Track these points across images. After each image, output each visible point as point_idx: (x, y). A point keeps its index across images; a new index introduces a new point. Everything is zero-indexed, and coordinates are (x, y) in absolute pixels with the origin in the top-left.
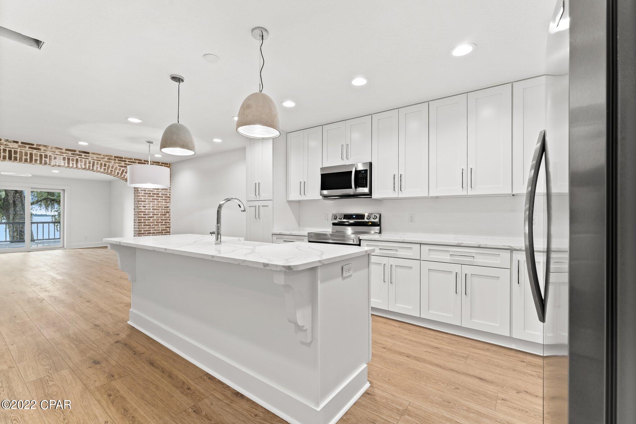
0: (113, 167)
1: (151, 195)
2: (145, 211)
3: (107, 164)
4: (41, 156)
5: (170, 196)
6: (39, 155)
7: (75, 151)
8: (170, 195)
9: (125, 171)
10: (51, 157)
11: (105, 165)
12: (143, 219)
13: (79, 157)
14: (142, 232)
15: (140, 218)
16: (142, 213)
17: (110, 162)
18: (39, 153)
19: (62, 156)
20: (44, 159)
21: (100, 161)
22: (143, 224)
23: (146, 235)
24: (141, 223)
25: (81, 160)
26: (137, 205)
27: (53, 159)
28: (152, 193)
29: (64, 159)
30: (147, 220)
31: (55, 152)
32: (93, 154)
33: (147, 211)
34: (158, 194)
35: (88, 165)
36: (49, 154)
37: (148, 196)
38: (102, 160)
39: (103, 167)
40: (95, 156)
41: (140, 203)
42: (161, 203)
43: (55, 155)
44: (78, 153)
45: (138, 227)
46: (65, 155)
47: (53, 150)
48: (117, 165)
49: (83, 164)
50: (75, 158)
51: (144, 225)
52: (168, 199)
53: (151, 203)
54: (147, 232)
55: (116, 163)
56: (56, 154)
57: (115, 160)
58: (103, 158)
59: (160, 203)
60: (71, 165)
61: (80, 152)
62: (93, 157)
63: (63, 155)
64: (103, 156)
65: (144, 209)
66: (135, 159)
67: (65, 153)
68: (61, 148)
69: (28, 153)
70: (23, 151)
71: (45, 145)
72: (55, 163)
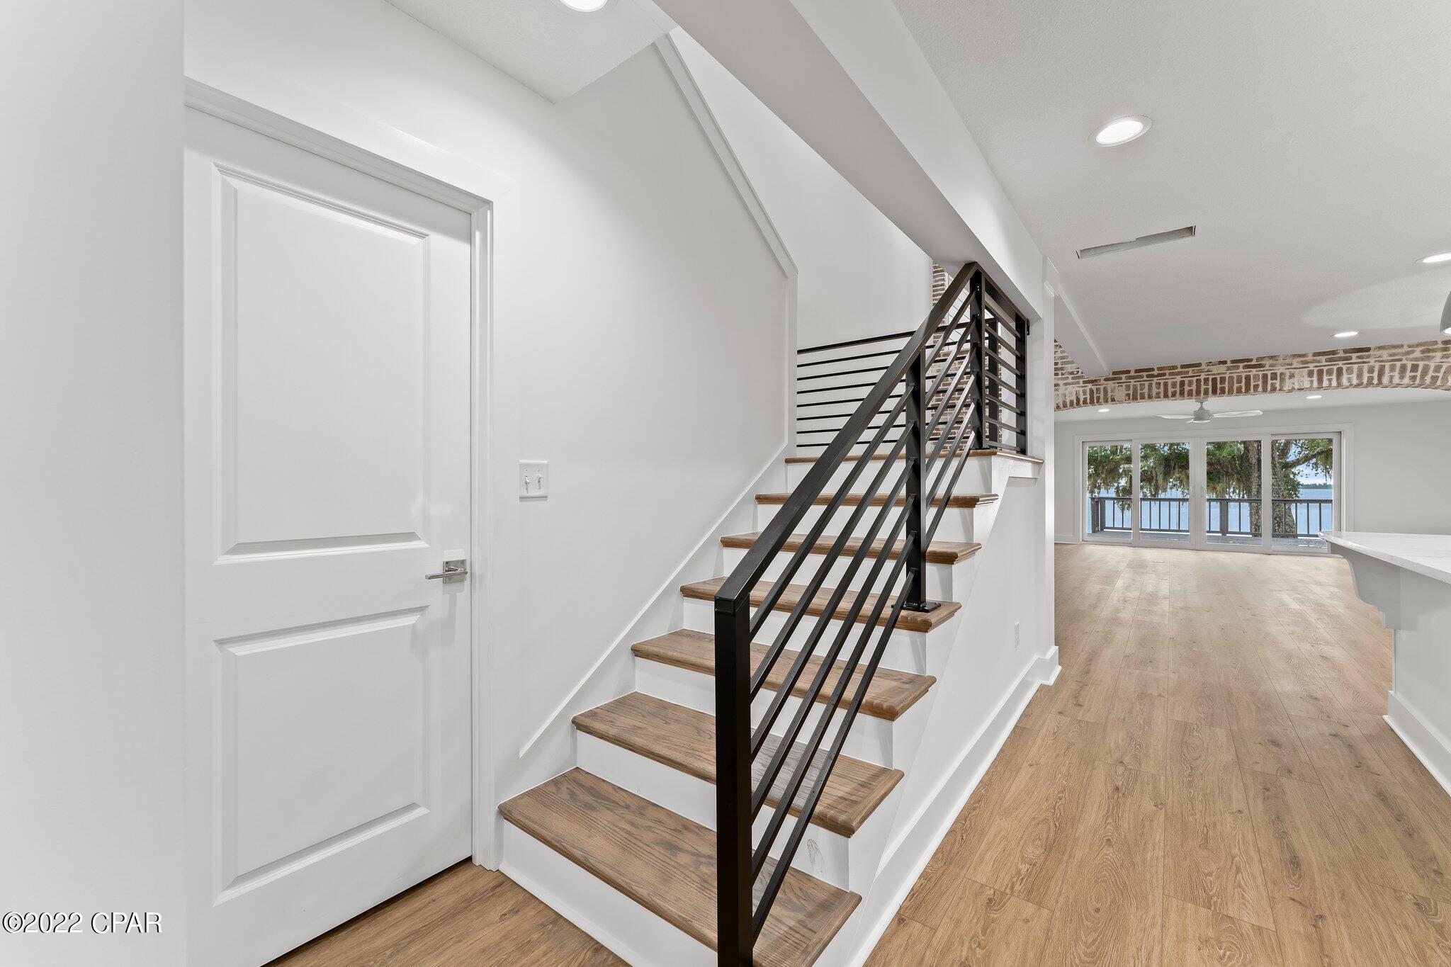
0: (1438, 368)
3: (1422, 363)
4: (1265, 377)
6: (1261, 377)
7: (1333, 352)
10: (1283, 376)
11: (1415, 368)
13: (1345, 364)
17: (1429, 358)
18: (1261, 373)
19: (1306, 369)
20: (1270, 382)
21: (1400, 360)
25: (1348, 369)
27: (1287, 378)
29: (1310, 374)
31: (1291, 364)
32: (1381, 348)
35: (1366, 376)
36: (1280, 370)
38: (1404, 358)
39: (1409, 374)
40: (1385, 352)
43: (1292, 370)
44: (1341, 354)
46: (1311, 366)
47: (1288, 361)
49: (1354, 376)
50: (1335, 367)
56: (1294, 368)
58: (1408, 353)
60: (1325, 383)
61: (1345, 351)
62: (1380, 357)
63: (1308, 367)
64: (1410, 346)
67: (1311, 362)
68: (1303, 353)
69: (1242, 377)
70: (1235, 375)
71: (1272, 356)
72: (1292, 385)
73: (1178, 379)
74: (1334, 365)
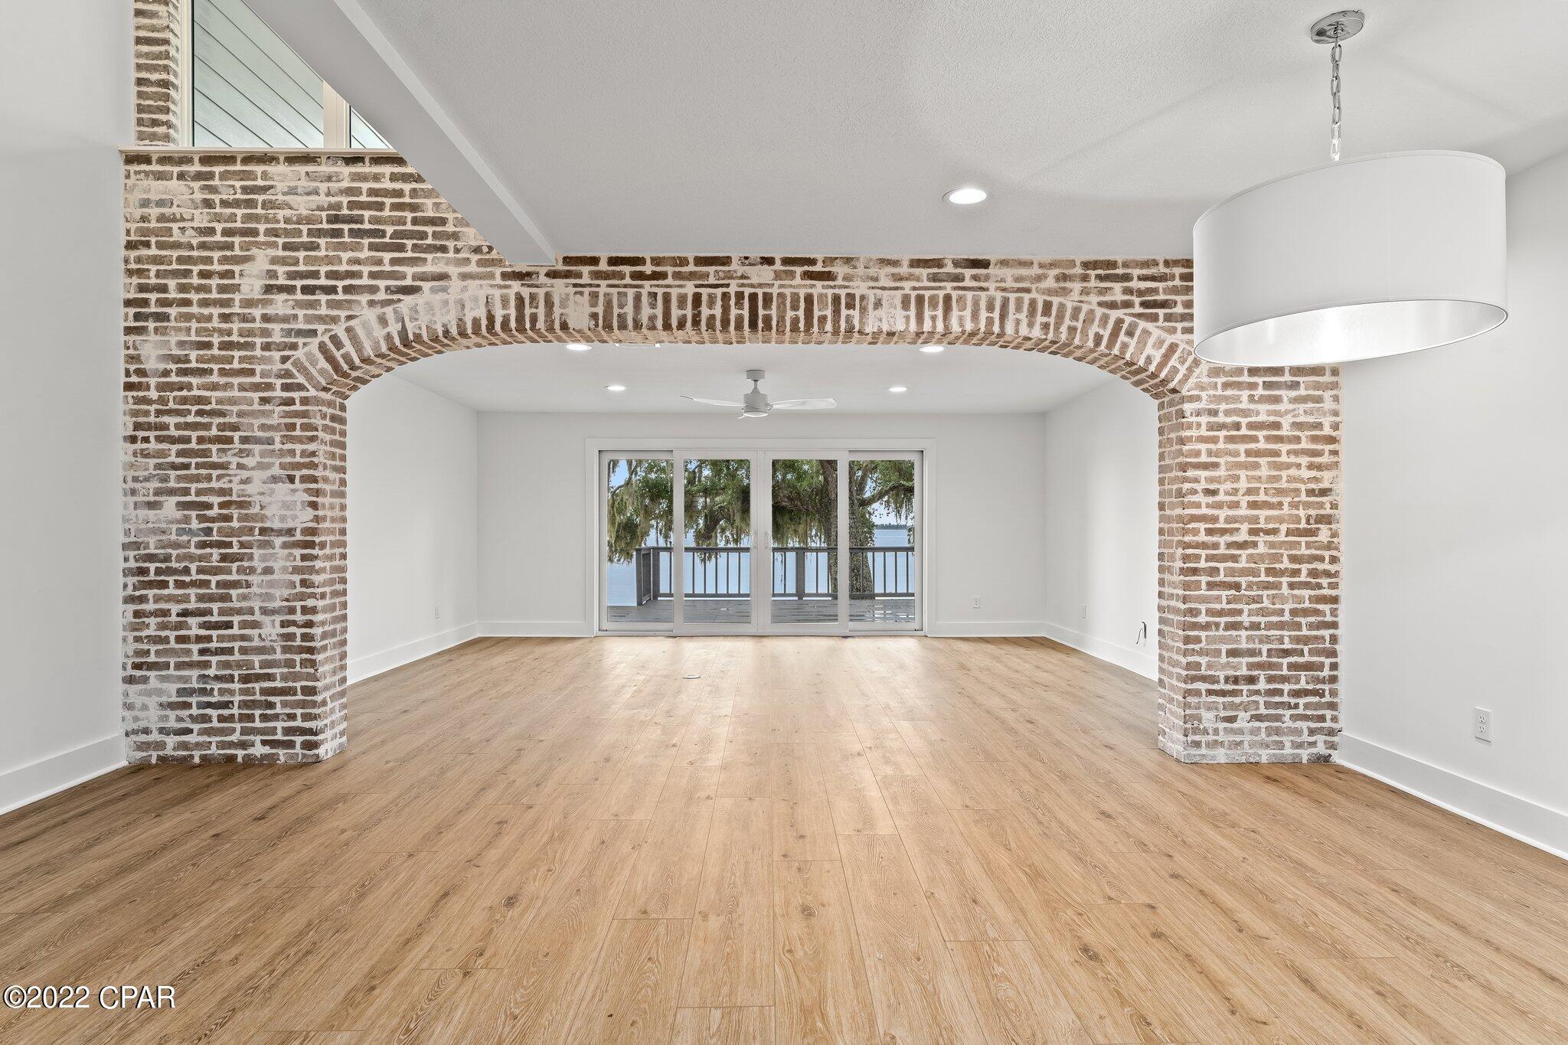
0: (1076, 311)
1: (1244, 431)
2: (1215, 512)
3: (1056, 301)
4: (836, 299)
5: (1334, 434)
6: (830, 300)
7: (938, 263)
8: (1336, 427)
9: (1125, 326)
10: (864, 303)
11: (1048, 306)
12: (1203, 553)
13: (955, 288)
14: (1203, 619)
15: (1190, 551)
16: (1202, 526)
17: (1065, 292)
18: (830, 292)
19: (899, 293)
20: (844, 312)
21: (1028, 291)
22: (1204, 579)
23: (1221, 632)
24: (1195, 571)
25: (960, 299)
26: (1175, 487)
27: (871, 307)
28: (1244, 421)
29: (905, 303)
30: (1224, 558)
31: (876, 279)
32: (1004, 263)
33: (1223, 514)
34: (1277, 426)
35: (984, 315)
36: (859, 288)
37: (1230, 439)
38: (1033, 287)
39: (1040, 319)
40: (1008, 273)
41: (1190, 473)
42: (1293, 472)
43: (879, 292)
44: (949, 268)
45: (1181, 592)
46: (907, 285)
47: (872, 272)
48: (1094, 299)
49: (968, 313)
50: (941, 294)
51: (1211, 586)
52: (1328, 448)
53: (1243, 474)
54: (1223, 620)
55: (1088, 294)
56: (882, 289)
57: (1085, 278)
58: (1039, 278)
59: (1284, 474)
60: (927, 326)
61: (956, 263)
62: (1002, 280)
63: (902, 288)
64: (1041, 266)
65: (1208, 506)
66: (1167, 263)
67: (907, 279)
68: (894, 257)
69: (799, 297)
70: (788, 292)
71: (848, 259)
72: (877, 323)
73: (690, 288)
74: (940, 288)
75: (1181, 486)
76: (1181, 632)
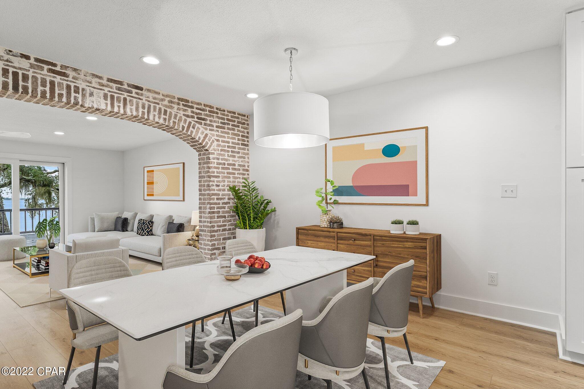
0: (176, 116)
1: (226, 166)
2: (219, 192)
3: (169, 110)
4: (68, 87)
5: (248, 169)
6: (65, 87)
7: (121, 83)
8: (248, 166)
9: (192, 125)
10: (84, 92)
11: (166, 111)
12: (216, 206)
13: (129, 96)
14: (216, 228)
15: (212, 206)
16: (215, 197)
17: (172, 108)
18: (65, 83)
19: (102, 92)
20: (73, 94)
21: (158, 104)
22: (216, 215)
23: (221, 233)
24: (213, 213)
25: (130, 101)
26: (206, 184)
27: (88, 95)
28: (226, 162)
29: (105, 97)
30: (221, 208)
31: (91, 83)
32: (149, 90)
33: (221, 193)
34: (234, 165)
35: (141, 110)
36: (82, 85)
37: (223, 168)
38: (160, 103)
39: (163, 116)
40: (151, 95)
41: (212, 179)
42: (238, 180)
43: (92, 89)
44: (126, 87)
45: (209, 220)
46: (106, 89)
47: (89, 78)
48: (182, 112)
49: (134, 108)
50: (122, 97)
51: (218, 217)
52: (247, 173)
53: (226, 180)
54: (221, 228)
55: (180, 110)
56: (93, 87)
57: (179, 104)
58: (162, 100)
59: (236, 180)
60: (116, 110)
61: (129, 85)
62: (148, 97)
63: (104, 90)
64: (163, 95)
65: (217, 190)
66: (204, 105)
67: (106, 86)
68: (100, 75)
69: (46, 81)
70: (39, 76)
71: (75, 69)
72: (91, 103)
74: (121, 94)
75: (209, 183)
76: (209, 234)
